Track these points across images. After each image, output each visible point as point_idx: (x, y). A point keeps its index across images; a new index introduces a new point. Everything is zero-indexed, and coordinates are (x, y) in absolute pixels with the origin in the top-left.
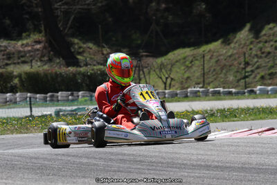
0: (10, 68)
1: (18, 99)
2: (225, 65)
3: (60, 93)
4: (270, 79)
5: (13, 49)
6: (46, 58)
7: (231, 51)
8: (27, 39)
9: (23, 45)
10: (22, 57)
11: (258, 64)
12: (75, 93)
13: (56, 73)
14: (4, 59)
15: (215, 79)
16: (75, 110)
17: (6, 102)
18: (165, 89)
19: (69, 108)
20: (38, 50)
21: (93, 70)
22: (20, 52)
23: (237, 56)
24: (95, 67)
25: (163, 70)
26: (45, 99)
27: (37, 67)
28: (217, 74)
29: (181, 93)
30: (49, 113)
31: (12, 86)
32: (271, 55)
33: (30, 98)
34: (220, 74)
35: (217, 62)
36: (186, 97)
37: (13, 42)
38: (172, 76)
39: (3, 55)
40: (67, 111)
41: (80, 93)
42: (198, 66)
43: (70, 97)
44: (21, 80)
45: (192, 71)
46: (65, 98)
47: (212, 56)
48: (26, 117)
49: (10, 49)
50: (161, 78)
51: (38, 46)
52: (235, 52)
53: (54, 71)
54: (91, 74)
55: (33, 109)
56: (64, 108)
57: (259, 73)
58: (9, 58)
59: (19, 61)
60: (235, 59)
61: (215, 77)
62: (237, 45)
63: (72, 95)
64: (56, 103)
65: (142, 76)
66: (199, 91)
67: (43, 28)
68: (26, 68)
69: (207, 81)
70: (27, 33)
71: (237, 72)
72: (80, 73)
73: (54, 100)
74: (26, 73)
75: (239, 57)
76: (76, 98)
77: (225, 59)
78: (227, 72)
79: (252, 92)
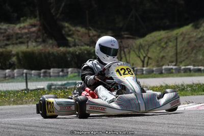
0: (9, 48)
1: (16, 75)
2: (195, 46)
3: (52, 70)
5: (12, 32)
6: (40, 40)
7: (201, 34)
8: (24, 22)
9: (20, 28)
10: (20, 38)
12: (65, 70)
13: (49, 53)
14: (4, 40)
15: (187, 58)
16: (65, 84)
17: (5, 77)
18: (143, 67)
19: (60, 83)
20: (34, 32)
21: (81, 50)
22: (18, 34)
24: (82, 48)
25: (142, 51)
26: (39, 75)
27: (33, 47)
28: (188, 53)
29: (157, 71)
30: (42, 87)
31: (10, 64)
33: (26, 74)
34: (191, 54)
35: (188, 43)
36: (161, 74)
37: (12, 26)
38: (149, 55)
39: (4, 37)
40: (58, 85)
41: (70, 70)
42: (172, 47)
43: (61, 73)
44: (18, 58)
45: (167, 51)
46: (56, 74)
47: (184, 38)
48: (23, 90)
49: (10, 31)
50: (139, 57)
51: (34, 29)
53: (47, 51)
54: (79, 53)
55: (29, 84)
56: (55, 83)
58: (8, 39)
59: (17, 42)
61: (186, 56)
63: (62, 71)
64: (48, 78)
65: (123, 55)
66: (172, 69)
67: (38, 12)
68: (23, 48)
69: (179, 60)
70: (25, 18)
72: (69, 52)
73: (47, 76)
74: (23, 52)
76: (66, 74)
77: (196, 41)
78: (197, 52)
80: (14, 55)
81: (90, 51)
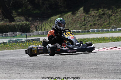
2: (75, 21)
3: (9, 33)
4: (94, 26)
6: (1, 19)
11: (89, 20)
12: (15, 33)
15: (71, 26)
16: (17, 40)
19: (14, 39)
21: (22, 23)
23: (80, 17)
24: (23, 22)
25: (51, 23)
26: (2, 36)
28: (72, 24)
30: (6, 41)
32: (94, 16)
34: (74, 24)
35: (72, 19)
40: (13, 40)
41: (17, 33)
46: (11, 35)
47: (70, 17)
50: (50, 26)
52: (79, 15)
53: (6, 24)
54: (21, 25)
57: (89, 24)
62: (80, 12)
63: (14, 34)
64: (7, 37)
65: (42, 25)
71: (80, 23)
72: (16, 25)
75: (81, 17)
76: (16, 35)
77: (75, 18)
78: (76, 23)
79: (88, 31)
81: (26, 24)
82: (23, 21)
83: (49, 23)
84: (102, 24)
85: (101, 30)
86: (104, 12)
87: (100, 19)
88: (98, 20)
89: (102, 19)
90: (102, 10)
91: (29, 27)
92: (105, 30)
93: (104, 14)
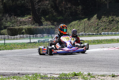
0: (21, 27)
1: (25, 37)
2: (90, 25)
4: (105, 30)
7: (92, 21)
9: (25, 19)
10: (25, 23)
11: (101, 25)
12: (43, 35)
13: (37, 28)
15: (87, 30)
16: (45, 40)
17: (21, 37)
19: (42, 40)
20: (30, 21)
22: (24, 21)
25: (71, 27)
26: (33, 37)
30: (36, 41)
31: (22, 32)
32: (105, 22)
33: (30, 36)
34: (89, 28)
35: (88, 24)
37: (22, 18)
42: (82, 26)
45: (80, 27)
46: (40, 36)
48: (29, 43)
49: (21, 20)
50: (71, 30)
51: (30, 19)
52: (94, 21)
54: (48, 28)
55: (31, 40)
56: (41, 39)
57: (101, 28)
58: (21, 23)
60: (94, 23)
62: (94, 19)
63: (42, 35)
66: (83, 34)
67: (31, 14)
69: (85, 30)
70: (26, 15)
71: (94, 27)
72: (44, 28)
73: (36, 37)
74: (27, 28)
77: (91, 23)
78: (91, 27)
79: (100, 34)
80: (24, 29)
81: (52, 27)
82: (50, 25)
83: (69, 27)
84: (112, 28)
85: (110, 33)
86: (113, 19)
87: (110, 25)
88: (108, 25)
89: (111, 24)
90: (112, 17)
91: (54, 30)
92: (114, 33)
93: (113, 21)
